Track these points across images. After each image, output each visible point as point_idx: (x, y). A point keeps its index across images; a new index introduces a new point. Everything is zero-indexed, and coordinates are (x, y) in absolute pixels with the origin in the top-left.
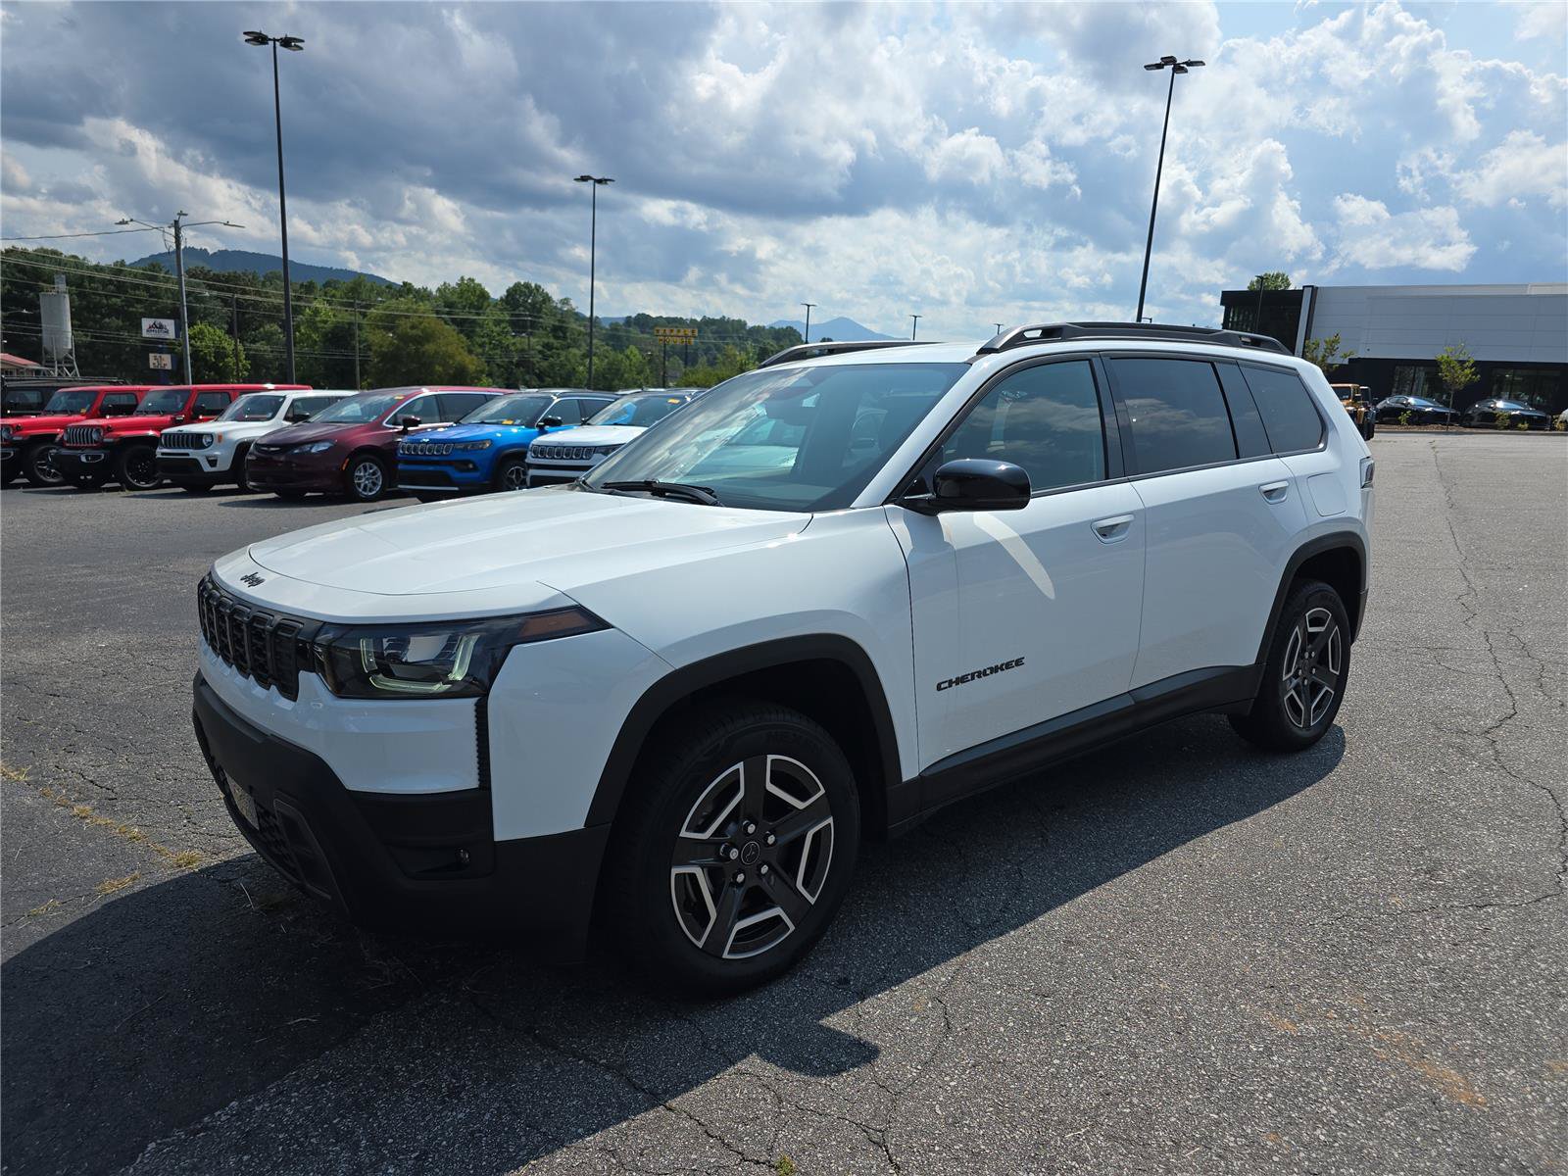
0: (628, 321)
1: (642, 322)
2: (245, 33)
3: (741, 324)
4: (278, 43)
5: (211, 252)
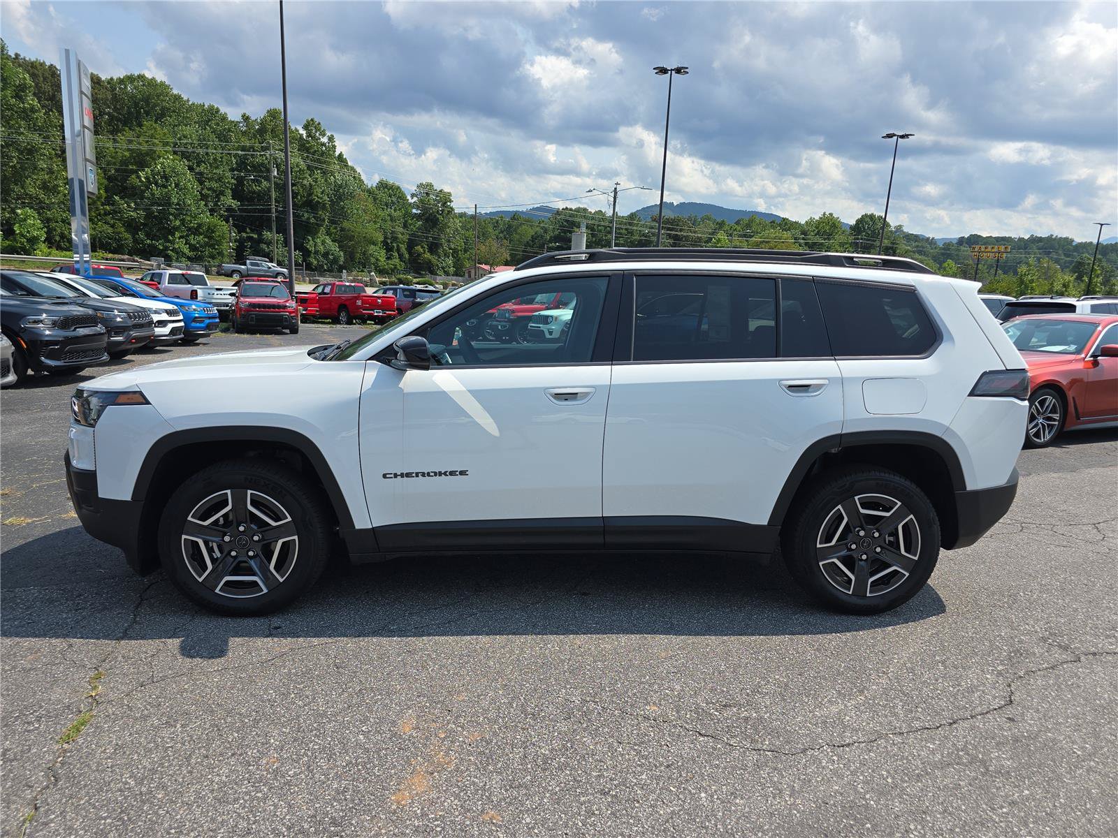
0: (961, 241)
1: (974, 240)
2: (654, 69)
3: (1068, 241)
4: (673, 72)
5: (675, 204)
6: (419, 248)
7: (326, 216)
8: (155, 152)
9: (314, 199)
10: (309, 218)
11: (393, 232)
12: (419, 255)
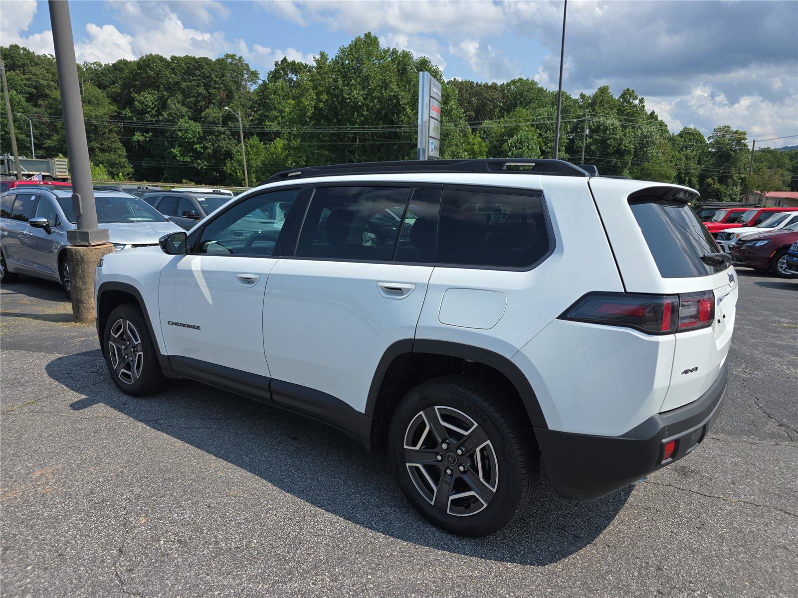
6: (710, 180)
7: (629, 159)
8: (519, 126)
9: (622, 148)
10: (616, 163)
11: (687, 169)
12: (709, 185)
